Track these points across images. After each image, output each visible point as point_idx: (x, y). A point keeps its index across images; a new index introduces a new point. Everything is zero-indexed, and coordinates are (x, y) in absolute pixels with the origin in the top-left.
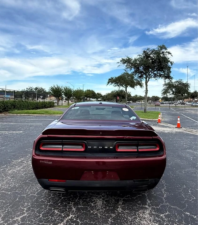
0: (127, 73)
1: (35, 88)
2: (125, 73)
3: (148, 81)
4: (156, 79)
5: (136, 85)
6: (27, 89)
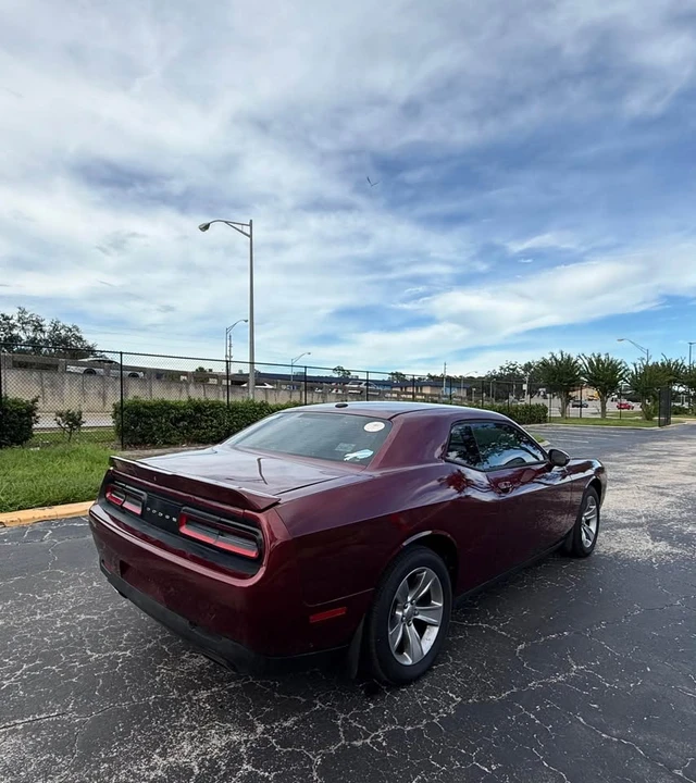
1: (523, 365)
6: (502, 368)
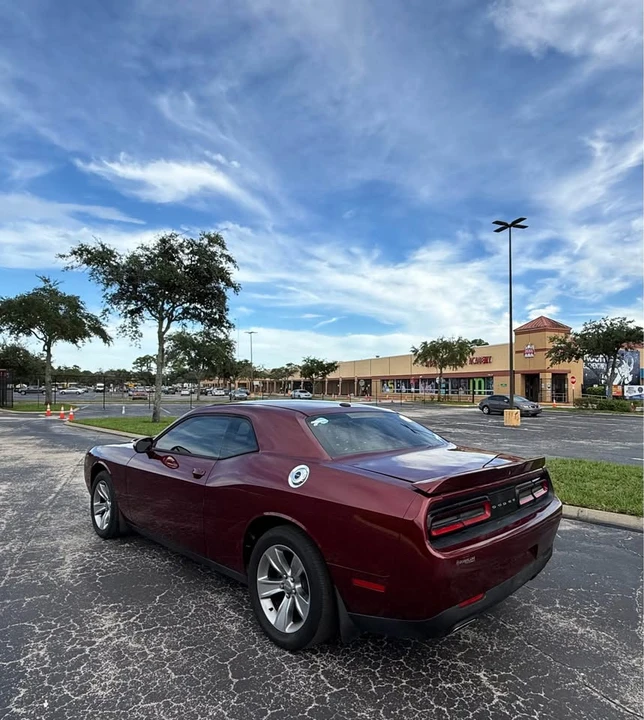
0: (53, 290)
5: (88, 335)
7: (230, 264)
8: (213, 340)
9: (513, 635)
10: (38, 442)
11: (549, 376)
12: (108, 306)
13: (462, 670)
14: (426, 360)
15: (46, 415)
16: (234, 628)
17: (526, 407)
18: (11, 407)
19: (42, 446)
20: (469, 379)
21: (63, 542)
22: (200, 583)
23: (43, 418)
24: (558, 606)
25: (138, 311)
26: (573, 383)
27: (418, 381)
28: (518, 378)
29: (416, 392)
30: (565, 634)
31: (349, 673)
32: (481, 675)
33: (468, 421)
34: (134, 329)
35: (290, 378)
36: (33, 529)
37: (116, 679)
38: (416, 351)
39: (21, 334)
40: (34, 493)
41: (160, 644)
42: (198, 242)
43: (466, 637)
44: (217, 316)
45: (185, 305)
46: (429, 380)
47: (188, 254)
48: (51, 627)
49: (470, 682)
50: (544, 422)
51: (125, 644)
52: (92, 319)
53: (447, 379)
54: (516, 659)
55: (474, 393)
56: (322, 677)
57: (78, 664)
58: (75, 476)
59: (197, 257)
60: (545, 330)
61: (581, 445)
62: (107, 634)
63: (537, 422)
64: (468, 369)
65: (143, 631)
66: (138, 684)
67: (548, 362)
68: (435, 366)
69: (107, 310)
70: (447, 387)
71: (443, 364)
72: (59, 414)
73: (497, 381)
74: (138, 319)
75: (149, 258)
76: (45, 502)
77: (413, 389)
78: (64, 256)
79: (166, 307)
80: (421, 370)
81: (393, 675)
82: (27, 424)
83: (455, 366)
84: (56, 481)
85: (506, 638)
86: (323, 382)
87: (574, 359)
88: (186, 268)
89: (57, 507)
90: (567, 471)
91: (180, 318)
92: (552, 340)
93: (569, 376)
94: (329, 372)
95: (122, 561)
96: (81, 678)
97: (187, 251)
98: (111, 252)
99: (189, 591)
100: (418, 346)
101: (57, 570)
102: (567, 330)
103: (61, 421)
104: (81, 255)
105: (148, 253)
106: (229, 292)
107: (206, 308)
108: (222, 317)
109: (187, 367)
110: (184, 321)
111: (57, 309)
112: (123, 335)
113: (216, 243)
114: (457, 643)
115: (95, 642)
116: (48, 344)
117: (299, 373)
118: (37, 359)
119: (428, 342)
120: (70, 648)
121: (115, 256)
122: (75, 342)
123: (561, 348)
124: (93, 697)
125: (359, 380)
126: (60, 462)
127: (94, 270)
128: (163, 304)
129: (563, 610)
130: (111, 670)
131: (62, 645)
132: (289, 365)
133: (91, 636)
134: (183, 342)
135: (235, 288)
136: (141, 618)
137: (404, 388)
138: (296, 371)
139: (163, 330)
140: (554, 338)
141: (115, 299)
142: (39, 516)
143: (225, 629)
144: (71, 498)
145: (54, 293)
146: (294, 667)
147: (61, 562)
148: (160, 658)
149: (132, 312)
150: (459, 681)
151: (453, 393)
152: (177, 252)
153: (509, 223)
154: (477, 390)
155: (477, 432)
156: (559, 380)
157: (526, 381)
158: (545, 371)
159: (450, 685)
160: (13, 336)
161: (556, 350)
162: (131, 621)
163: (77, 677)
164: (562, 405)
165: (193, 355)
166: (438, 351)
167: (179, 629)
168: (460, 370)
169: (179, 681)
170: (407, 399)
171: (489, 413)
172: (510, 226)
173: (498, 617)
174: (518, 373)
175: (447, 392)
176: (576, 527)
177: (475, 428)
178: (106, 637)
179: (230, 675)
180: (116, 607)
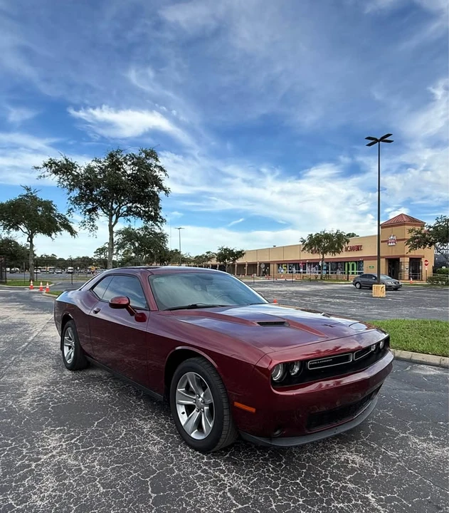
0: (33, 197)
2: (26, 196)
3: (116, 222)
4: (129, 220)
5: (59, 230)
7: (162, 173)
8: (151, 234)
9: (395, 462)
10: (21, 307)
11: (407, 260)
12: (72, 206)
13: (352, 491)
14: (311, 248)
15: (30, 289)
16: (156, 449)
17: (390, 283)
18: (5, 283)
19: (23, 309)
20: (345, 262)
21: (27, 379)
22: (130, 412)
23: (27, 290)
24: (431, 436)
25: (94, 209)
26: (426, 265)
27: (305, 264)
28: (383, 261)
29: (304, 273)
30: (441, 461)
31: (252, 491)
32: (369, 496)
33: (344, 294)
34: (92, 223)
35: (209, 263)
36: (6, 368)
37: (54, 491)
38: (303, 241)
39: (11, 230)
40: (12, 342)
41: (93, 462)
42: (137, 155)
43: (353, 462)
44: (153, 214)
45: (129, 205)
46: (314, 264)
47: (130, 165)
48: (7, 445)
49: (359, 502)
50: (403, 294)
51: (65, 461)
52: (62, 218)
53: (327, 263)
54: (399, 482)
55: (348, 273)
56: (229, 494)
57: (24, 477)
58: (45, 331)
59: (137, 168)
60: (404, 224)
61: (435, 311)
62: (51, 452)
63: (399, 294)
64: (343, 255)
65: (81, 450)
66: (70, 496)
67: (407, 248)
68: (318, 253)
69: (72, 209)
70: (327, 269)
71: (324, 252)
72: (38, 288)
73: (366, 264)
74: (94, 216)
75: (101, 168)
76: (19, 349)
77: (301, 270)
78: (38, 168)
79: (115, 206)
80: (308, 256)
81: (291, 494)
82: (16, 295)
83: (334, 252)
84: (29, 333)
85: (389, 464)
86: (233, 265)
87: (428, 246)
88: (129, 176)
89: (27, 352)
90: (428, 329)
91: (125, 215)
92: (410, 231)
93: (423, 260)
94: (238, 258)
95: (71, 394)
96: (25, 490)
97: (129, 163)
98: (73, 165)
99: (122, 419)
100: (305, 238)
101: (20, 400)
102: (422, 224)
103: (40, 293)
104: (51, 167)
105: (100, 165)
106: (161, 194)
107: (144, 207)
108: (156, 214)
109: (133, 255)
110: (129, 217)
111: (36, 211)
112: (83, 228)
113: (151, 156)
114: (346, 467)
115: (40, 459)
116: (31, 237)
117: (215, 259)
118: (24, 248)
119: (314, 234)
120: (20, 463)
121: (76, 168)
122: (50, 235)
123: (418, 238)
124: (32, 507)
125: (260, 264)
126: (35, 321)
127: (61, 178)
128: (112, 204)
129: (436, 440)
130: (50, 483)
131: (13, 461)
132: (208, 253)
133: (38, 453)
134: (129, 235)
135: (166, 191)
136: (81, 440)
137: (294, 270)
138: (213, 257)
139: (113, 224)
140: (412, 230)
141: (77, 201)
142: (13, 359)
143: (148, 450)
144: (39, 346)
145: (35, 198)
146: (204, 485)
147: (24, 394)
148: (92, 473)
149: (90, 211)
150: (350, 501)
151: (332, 273)
152: (122, 164)
153: (379, 138)
154: (350, 271)
155: (352, 302)
156: (415, 263)
157: (389, 264)
158: (404, 256)
159: (341, 505)
160: (5, 231)
161: (413, 239)
162: (73, 441)
163: (22, 489)
164: (418, 282)
165: (137, 245)
166: (321, 241)
167: (111, 449)
168: (338, 256)
169: (106, 494)
170: (297, 277)
171: (360, 288)
172: (379, 141)
173: (380, 445)
174: (383, 257)
175: (328, 273)
176: (439, 372)
177: (350, 299)
178: (50, 454)
179: (150, 491)
180: (61, 430)
